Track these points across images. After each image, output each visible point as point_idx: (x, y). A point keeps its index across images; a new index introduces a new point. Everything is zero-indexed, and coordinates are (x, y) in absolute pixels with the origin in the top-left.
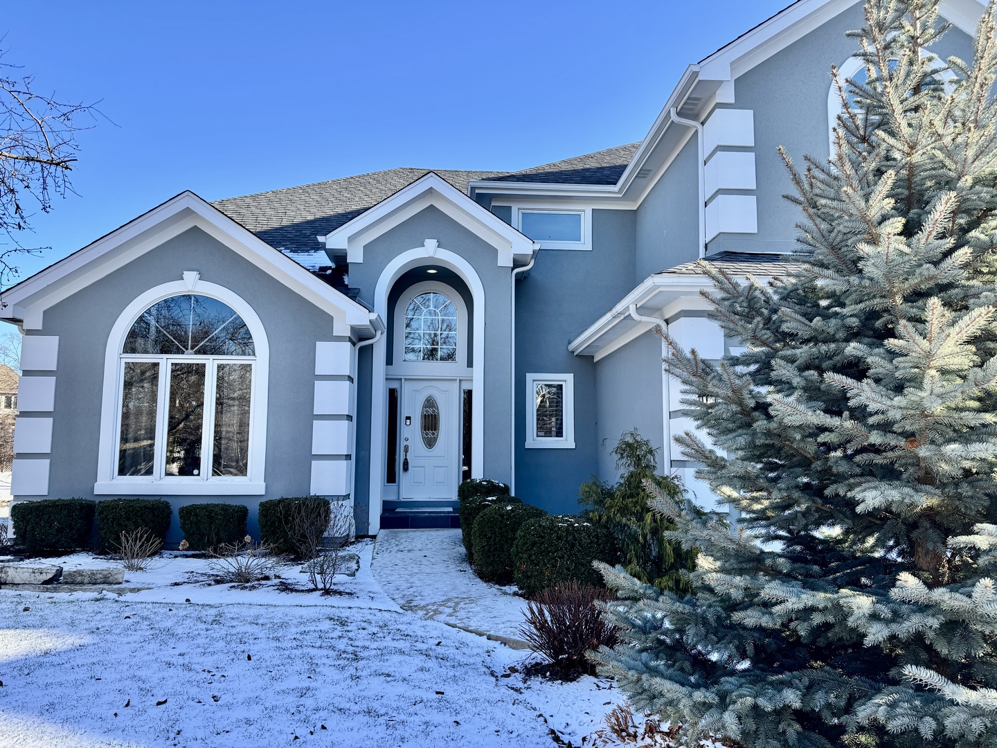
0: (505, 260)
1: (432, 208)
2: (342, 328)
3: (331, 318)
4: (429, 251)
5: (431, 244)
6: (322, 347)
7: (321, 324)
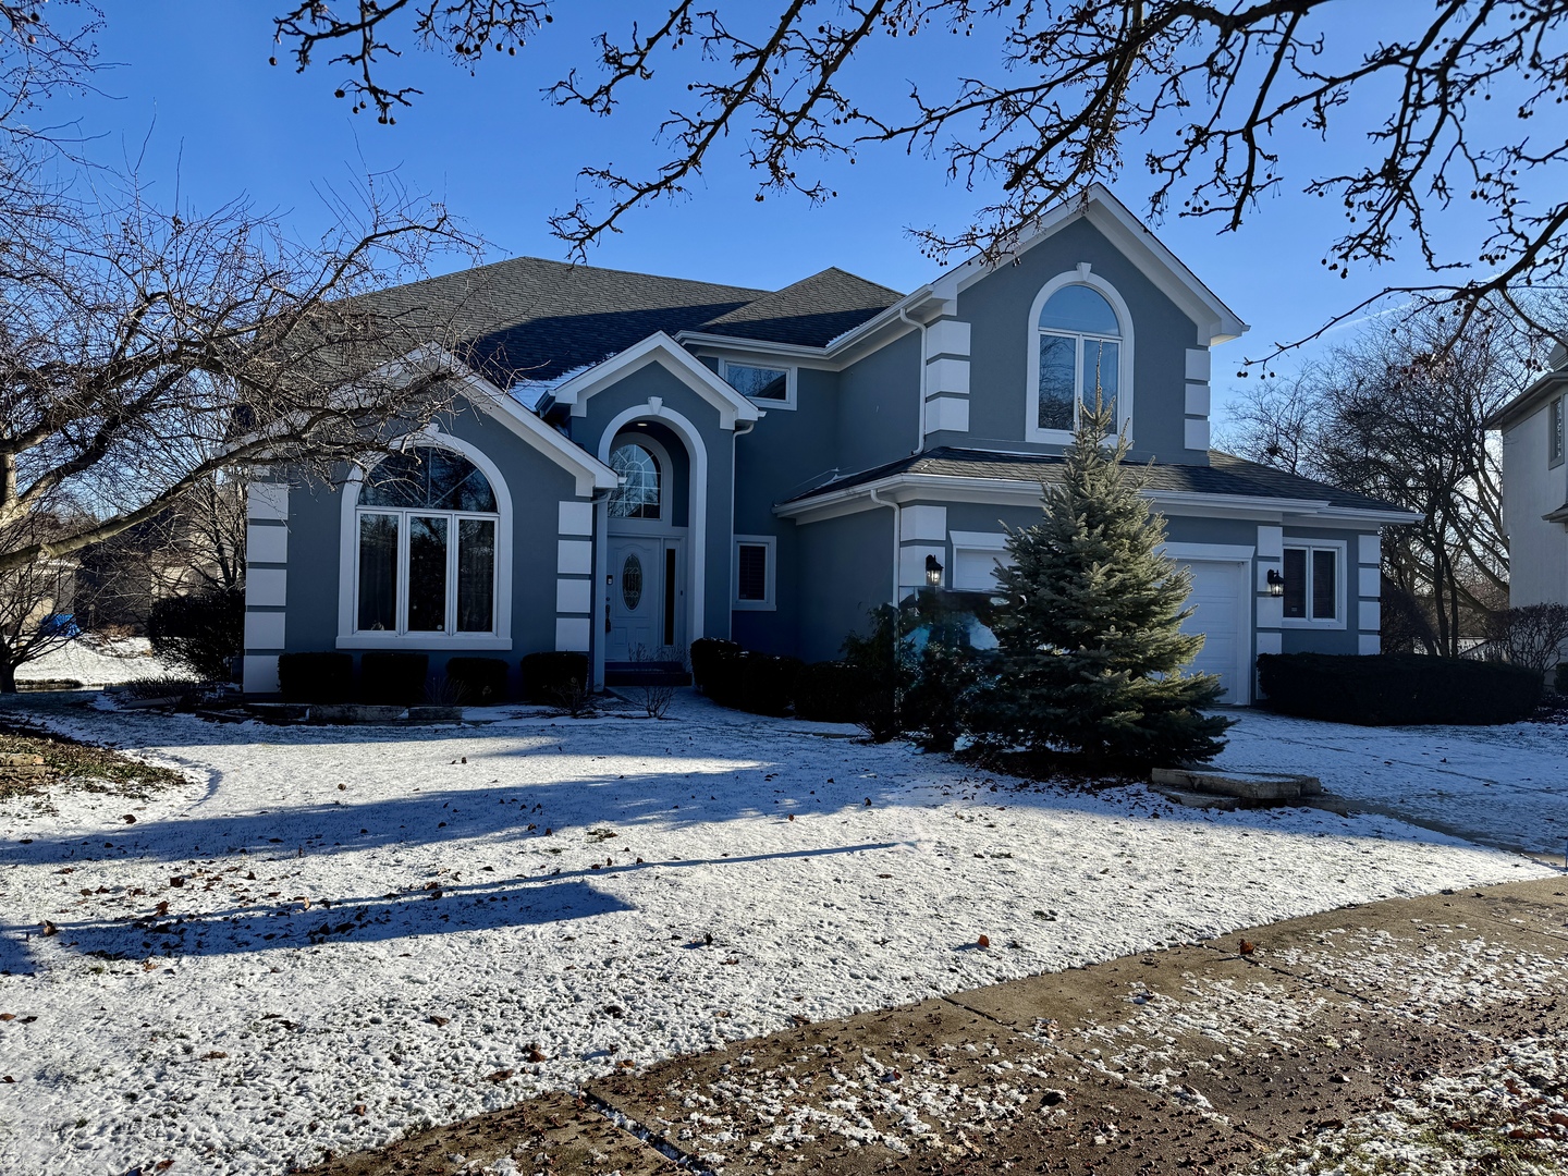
0: (727, 423)
1: (655, 363)
2: (583, 489)
3: (573, 479)
4: (654, 408)
5: (656, 402)
6: (565, 508)
7: (562, 484)
